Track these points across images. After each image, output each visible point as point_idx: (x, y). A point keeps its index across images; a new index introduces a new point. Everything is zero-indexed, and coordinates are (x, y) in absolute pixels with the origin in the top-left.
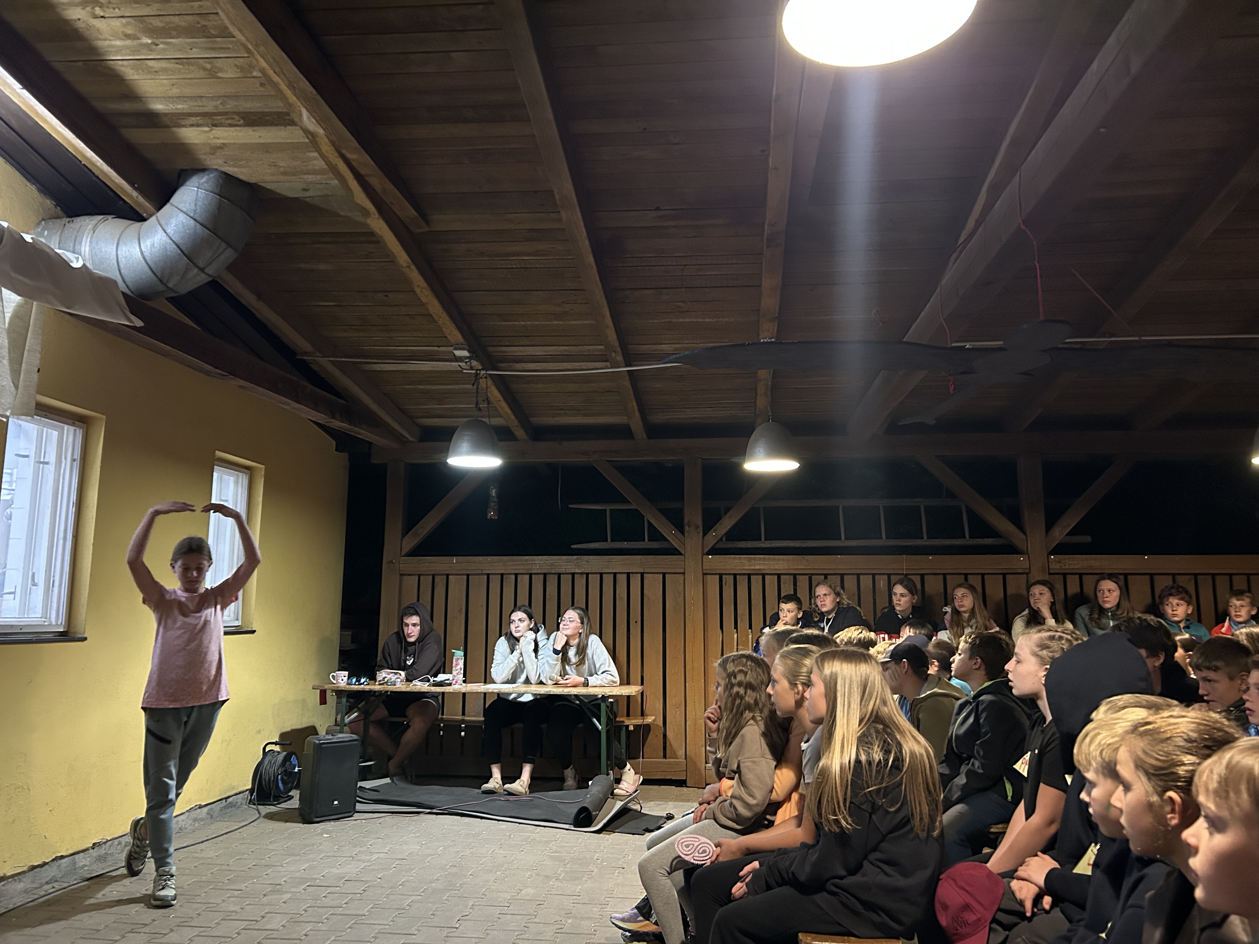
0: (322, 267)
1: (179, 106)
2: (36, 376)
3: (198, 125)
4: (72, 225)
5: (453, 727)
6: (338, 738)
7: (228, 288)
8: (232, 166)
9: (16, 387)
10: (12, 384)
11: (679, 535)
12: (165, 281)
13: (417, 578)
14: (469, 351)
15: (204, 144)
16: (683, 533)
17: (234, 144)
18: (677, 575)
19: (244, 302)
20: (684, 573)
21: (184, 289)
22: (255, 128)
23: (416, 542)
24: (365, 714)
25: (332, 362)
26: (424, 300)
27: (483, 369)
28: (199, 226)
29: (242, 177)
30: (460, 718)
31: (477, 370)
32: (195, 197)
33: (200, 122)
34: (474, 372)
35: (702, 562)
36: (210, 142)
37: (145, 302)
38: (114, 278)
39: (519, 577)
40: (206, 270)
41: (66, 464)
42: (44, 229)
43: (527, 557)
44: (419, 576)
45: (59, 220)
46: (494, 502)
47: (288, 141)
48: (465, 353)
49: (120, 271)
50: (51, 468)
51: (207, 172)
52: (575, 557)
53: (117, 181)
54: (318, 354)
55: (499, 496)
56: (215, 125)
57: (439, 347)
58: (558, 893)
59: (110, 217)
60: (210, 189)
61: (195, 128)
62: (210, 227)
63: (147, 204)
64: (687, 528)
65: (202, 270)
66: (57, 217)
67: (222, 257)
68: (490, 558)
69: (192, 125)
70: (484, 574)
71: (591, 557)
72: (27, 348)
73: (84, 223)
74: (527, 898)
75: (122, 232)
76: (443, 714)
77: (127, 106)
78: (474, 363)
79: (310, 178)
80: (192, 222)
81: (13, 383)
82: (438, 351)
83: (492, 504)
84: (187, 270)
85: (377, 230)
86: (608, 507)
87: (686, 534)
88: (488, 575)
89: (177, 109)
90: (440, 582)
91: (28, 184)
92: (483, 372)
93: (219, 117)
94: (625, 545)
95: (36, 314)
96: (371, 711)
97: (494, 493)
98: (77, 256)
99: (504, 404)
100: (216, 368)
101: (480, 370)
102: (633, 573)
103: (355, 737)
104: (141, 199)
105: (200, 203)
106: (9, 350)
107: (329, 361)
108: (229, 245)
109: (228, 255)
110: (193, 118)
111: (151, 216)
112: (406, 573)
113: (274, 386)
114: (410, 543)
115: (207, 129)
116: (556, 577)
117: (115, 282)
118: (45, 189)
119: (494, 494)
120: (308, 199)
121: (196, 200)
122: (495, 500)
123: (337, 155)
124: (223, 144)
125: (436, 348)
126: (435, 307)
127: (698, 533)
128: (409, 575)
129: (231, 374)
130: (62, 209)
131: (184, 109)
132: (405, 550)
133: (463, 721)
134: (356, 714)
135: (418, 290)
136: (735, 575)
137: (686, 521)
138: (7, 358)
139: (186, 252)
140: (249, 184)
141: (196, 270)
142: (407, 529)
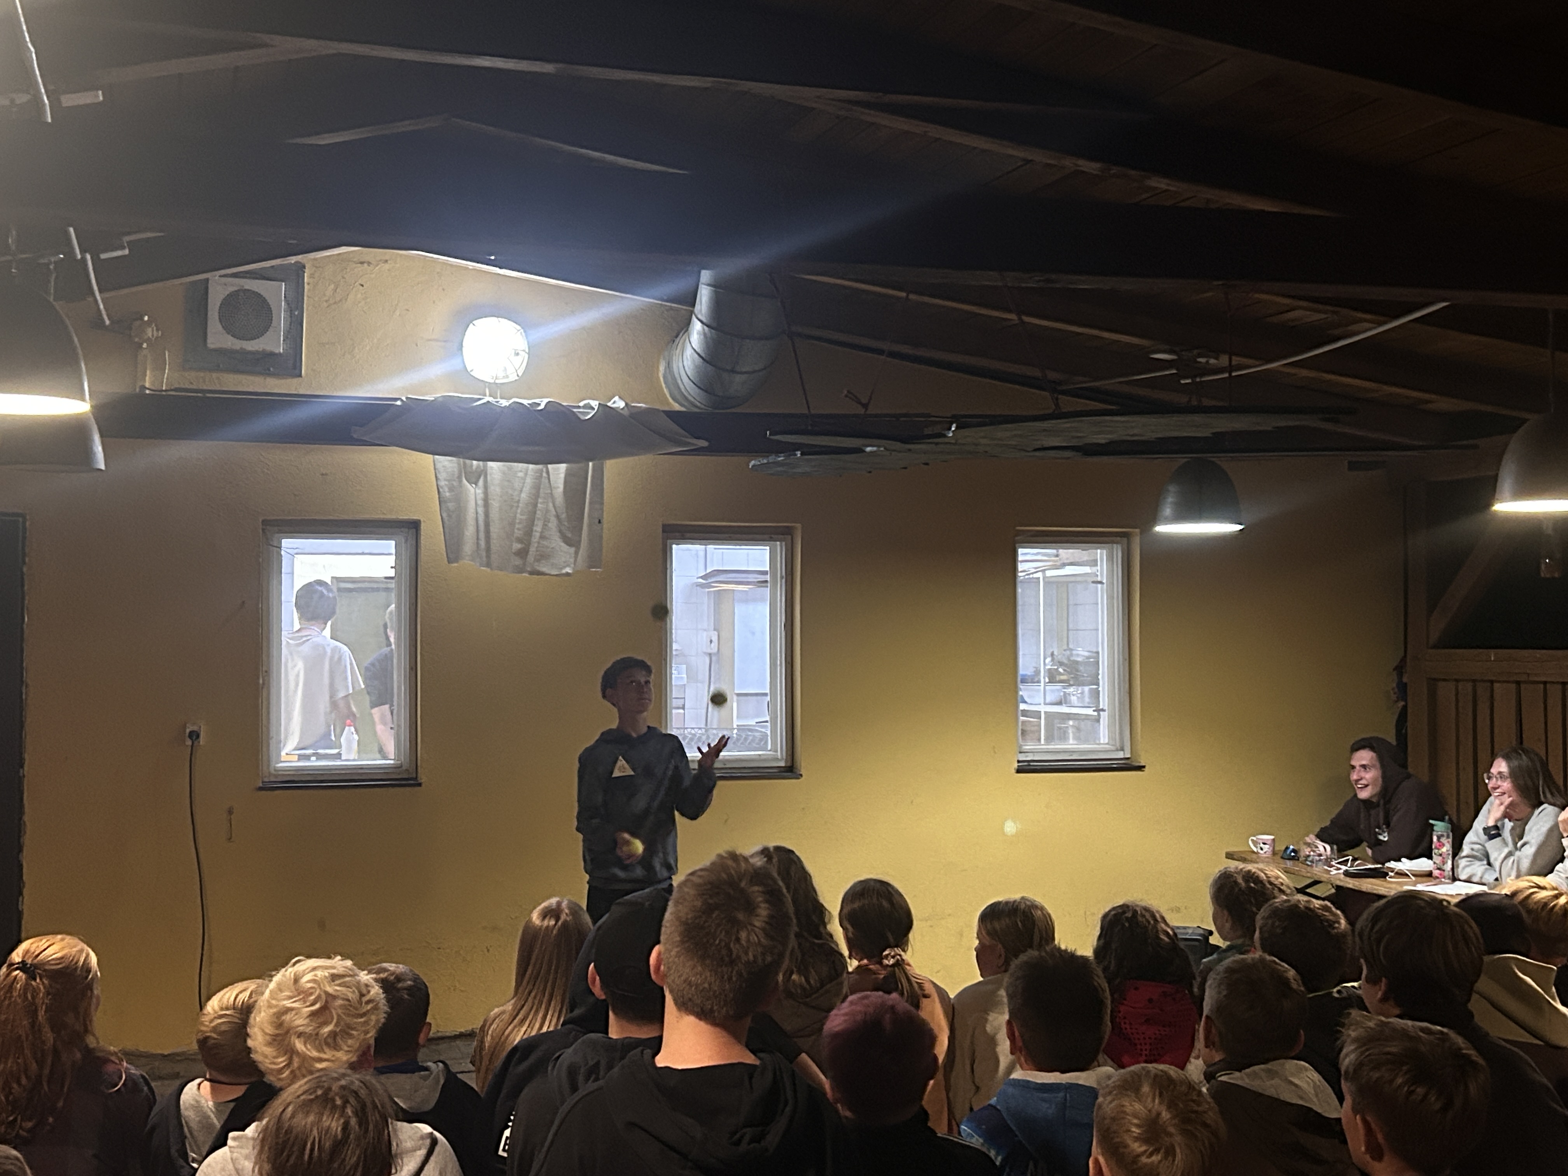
9: (574, 544)
13: (1454, 685)
23: (1446, 622)
44: (1457, 682)
46: (1550, 545)
55: (1558, 532)
68: (1538, 654)
70: (1539, 682)
72: (587, 502)
83: (1548, 549)
88: (1545, 683)
90: (1483, 694)
97: (1549, 527)
105: (709, 307)
108: (742, 337)
112: (1436, 676)
114: (1438, 624)
119: (1549, 531)
122: (1553, 540)
128: (1443, 680)
132: (1434, 637)
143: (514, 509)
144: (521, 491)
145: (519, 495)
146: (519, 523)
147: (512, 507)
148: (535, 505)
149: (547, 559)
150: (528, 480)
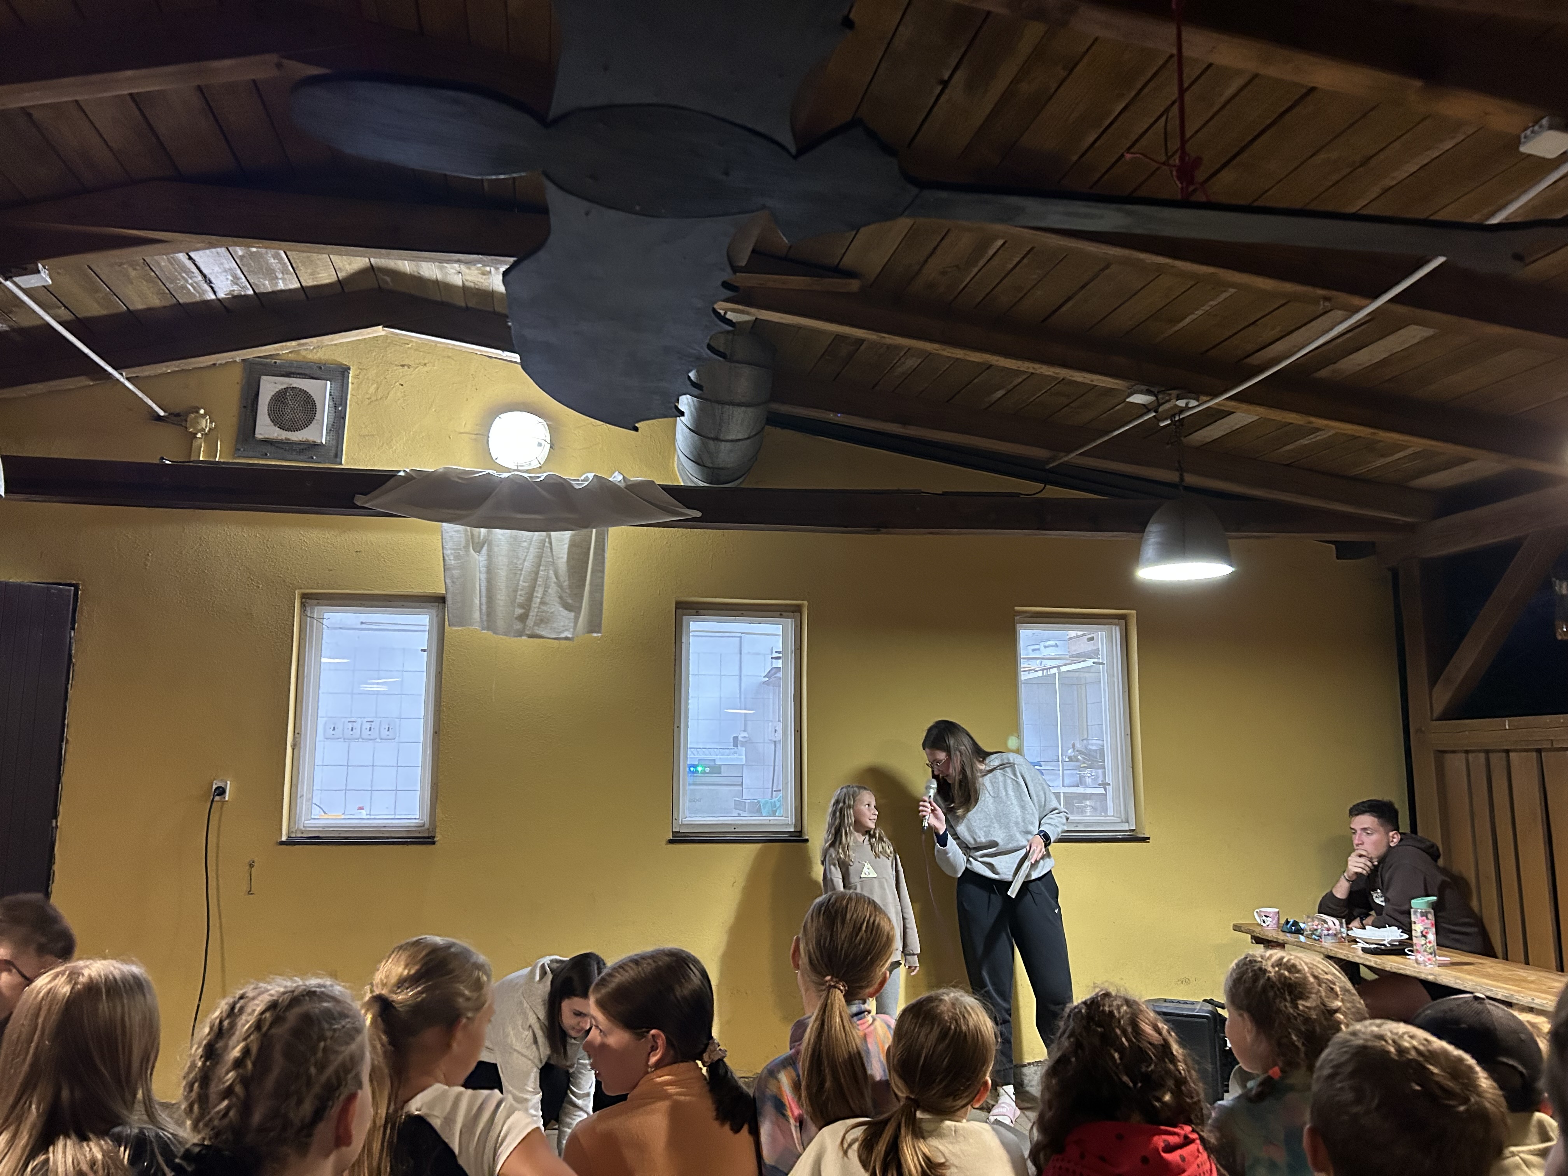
9: (574, 609)
12: (702, 464)
13: (1464, 756)
14: (1148, 392)
21: (722, 462)
23: (1450, 694)
40: (725, 438)
44: (1466, 753)
48: (1143, 398)
67: (737, 418)
68: (1561, 718)
84: (705, 445)
90: (1498, 763)
112: (1445, 748)
128: (1452, 752)
132: (1438, 709)
141: (712, 442)
142: (1435, 672)
146: (522, 590)
147: (516, 575)
149: (547, 623)
150: (532, 550)
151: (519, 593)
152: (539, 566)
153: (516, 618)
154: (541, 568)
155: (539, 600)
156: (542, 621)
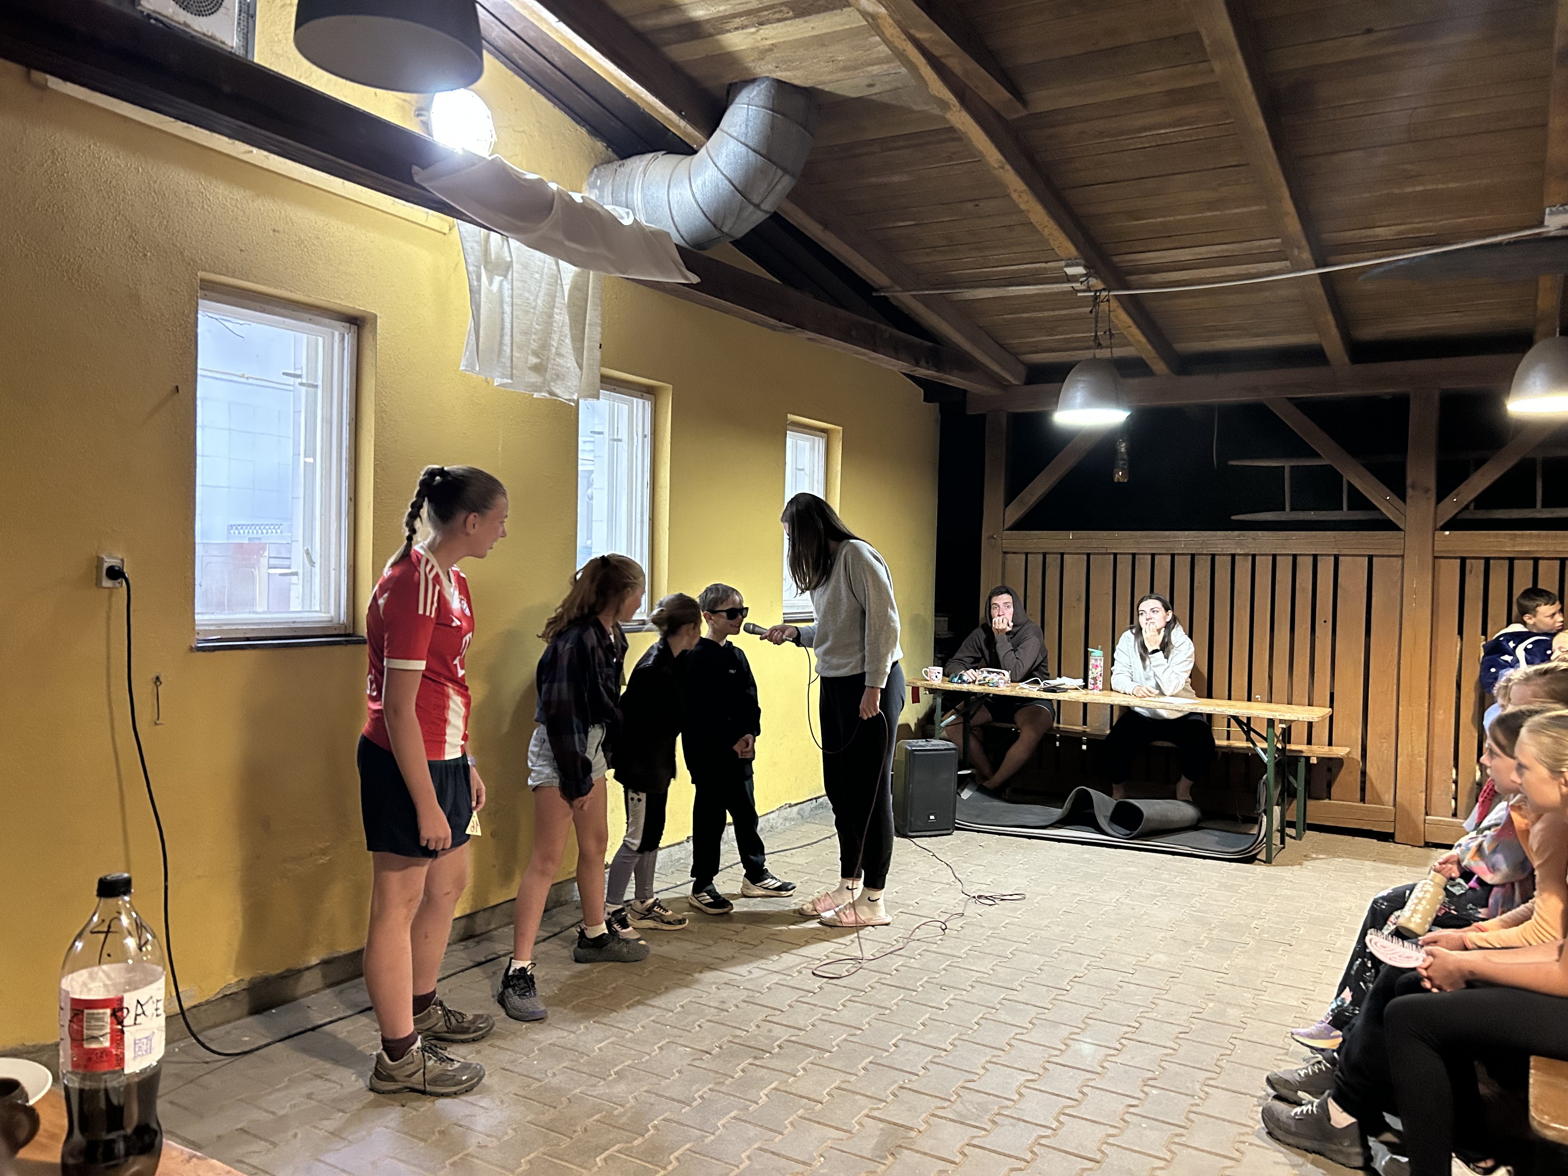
0: (896, 178)
1: (722, 8)
2: (598, 353)
3: (743, 27)
4: (623, 169)
5: (1072, 739)
6: (933, 745)
7: (791, 221)
8: (786, 70)
9: (581, 367)
10: (576, 365)
11: (1398, 502)
12: (719, 226)
13: (1024, 557)
14: (1085, 267)
15: (752, 49)
16: (1403, 499)
17: (784, 42)
18: (1392, 559)
19: (809, 235)
20: (1402, 556)
21: (741, 231)
22: (807, 18)
23: (1022, 512)
24: (965, 717)
25: (914, 296)
26: (1023, 207)
27: (1104, 289)
28: (751, 153)
29: (796, 82)
30: (1080, 728)
31: (1096, 291)
32: (745, 116)
33: (745, 23)
34: (1092, 294)
35: (1434, 541)
36: (757, 45)
37: (700, 252)
38: (666, 230)
39: (1157, 558)
40: (763, 206)
41: (638, 440)
42: (596, 179)
43: (1167, 533)
44: (1027, 554)
45: (610, 165)
46: (1123, 460)
47: (847, 27)
48: (1081, 270)
49: (673, 219)
50: (624, 445)
51: (756, 84)
52: (1236, 533)
53: (663, 111)
54: (898, 288)
55: (1129, 451)
56: (761, 24)
57: (1046, 262)
58: (1198, 965)
59: (660, 154)
60: (761, 103)
61: (740, 31)
62: (763, 152)
63: (697, 133)
64: (1410, 492)
65: (757, 206)
66: (609, 162)
67: (779, 187)
68: (1117, 534)
69: (737, 29)
70: (1110, 554)
71: (1259, 533)
72: (587, 322)
73: (635, 166)
74: (1158, 966)
75: (673, 171)
76: (1058, 722)
77: (667, 19)
78: (1093, 281)
79: (876, 69)
80: (744, 149)
81: (577, 363)
82: (1045, 268)
83: (1121, 462)
84: (741, 209)
85: (958, 126)
86: (1287, 464)
87: (1408, 500)
88: (1115, 555)
89: (719, 12)
90: (1053, 562)
91: (578, 127)
92: (1104, 293)
93: (766, 13)
94: (1312, 515)
95: (593, 281)
96: (971, 713)
97: (1123, 448)
98: (627, 210)
99: (1135, 331)
100: (780, 321)
101: (1100, 291)
102: (1322, 555)
103: (951, 745)
104: (690, 129)
105: (751, 124)
106: (571, 326)
107: (912, 295)
108: (785, 171)
109: (786, 183)
110: (738, 20)
111: (701, 146)
112: (1010, 550)
113: (846, 335)
114: (1015, 513)
115: (753, 30)
116: (1209, 558)
117: (668, 235)
118: (595, 131)
119: (1123, 450)
120: (874, 97)
121: (747, 120)
122: (1125, 457)
123: (904, 37)
124: (772, 44)
125: (1043, 265)
126: (1038, 214)
127: (1429, 499)
128: (1014, 553)
129: (797, 326)
130: (613, 151)
131: (726, 10)
132: (1009, 522)
133: (1084, 733)
134: (953, 717)
135: (1015, 196)
136: (1487, 560)
137: (1409, 481)
138: (569, 336)
139: (740, 189)
140: (805, 88)
141: (751, 208)
142: (1011, 495)
143: (531, 315)
144: (537, 296)
145: (535, 301)
146: (535, 334)
147: (527, 312)
148: (551, 316)
149: (563, 379)
150: (543, 285)
151: (533, 336)
152: (553, 307)
153: (530, 368)
154: (556, 310)
155: (554, 350)
156: (558, 377)
